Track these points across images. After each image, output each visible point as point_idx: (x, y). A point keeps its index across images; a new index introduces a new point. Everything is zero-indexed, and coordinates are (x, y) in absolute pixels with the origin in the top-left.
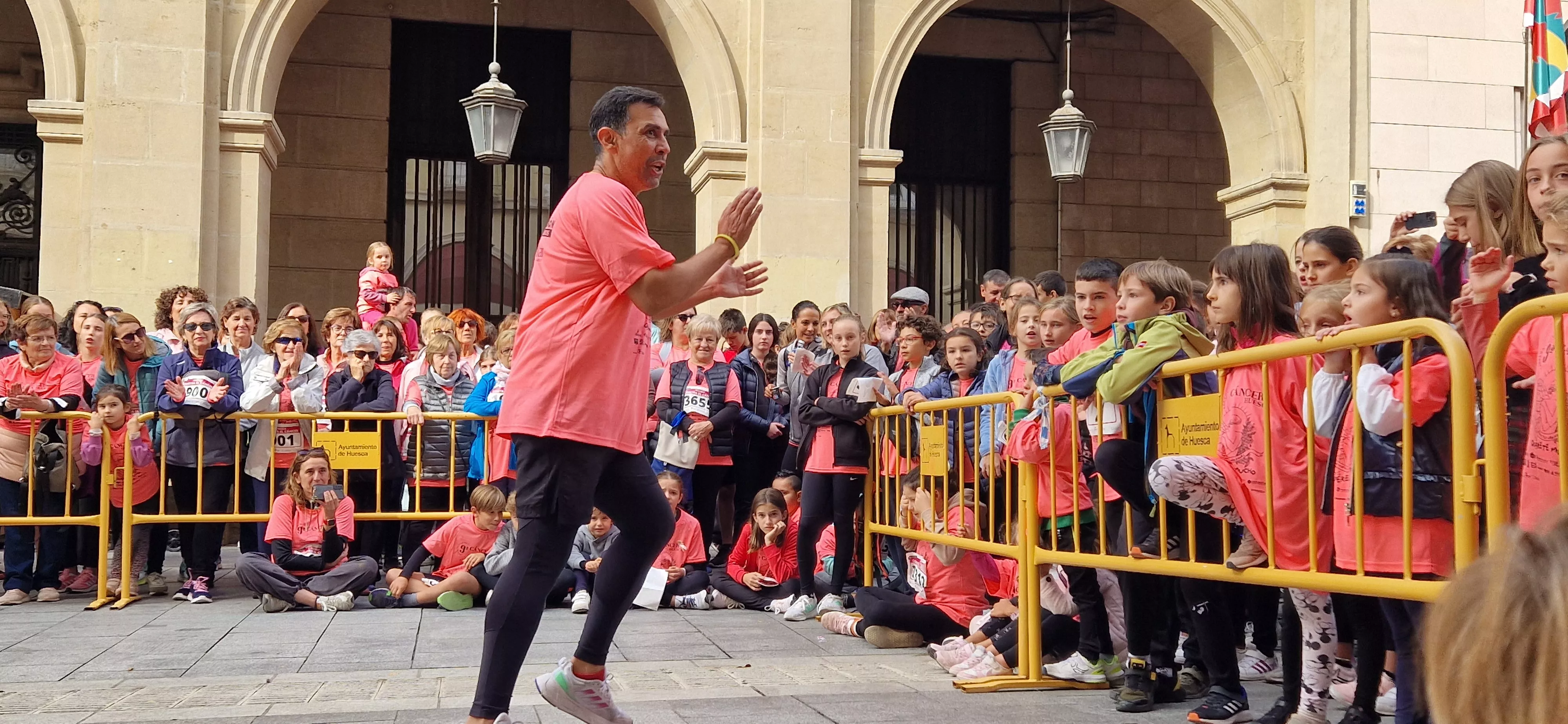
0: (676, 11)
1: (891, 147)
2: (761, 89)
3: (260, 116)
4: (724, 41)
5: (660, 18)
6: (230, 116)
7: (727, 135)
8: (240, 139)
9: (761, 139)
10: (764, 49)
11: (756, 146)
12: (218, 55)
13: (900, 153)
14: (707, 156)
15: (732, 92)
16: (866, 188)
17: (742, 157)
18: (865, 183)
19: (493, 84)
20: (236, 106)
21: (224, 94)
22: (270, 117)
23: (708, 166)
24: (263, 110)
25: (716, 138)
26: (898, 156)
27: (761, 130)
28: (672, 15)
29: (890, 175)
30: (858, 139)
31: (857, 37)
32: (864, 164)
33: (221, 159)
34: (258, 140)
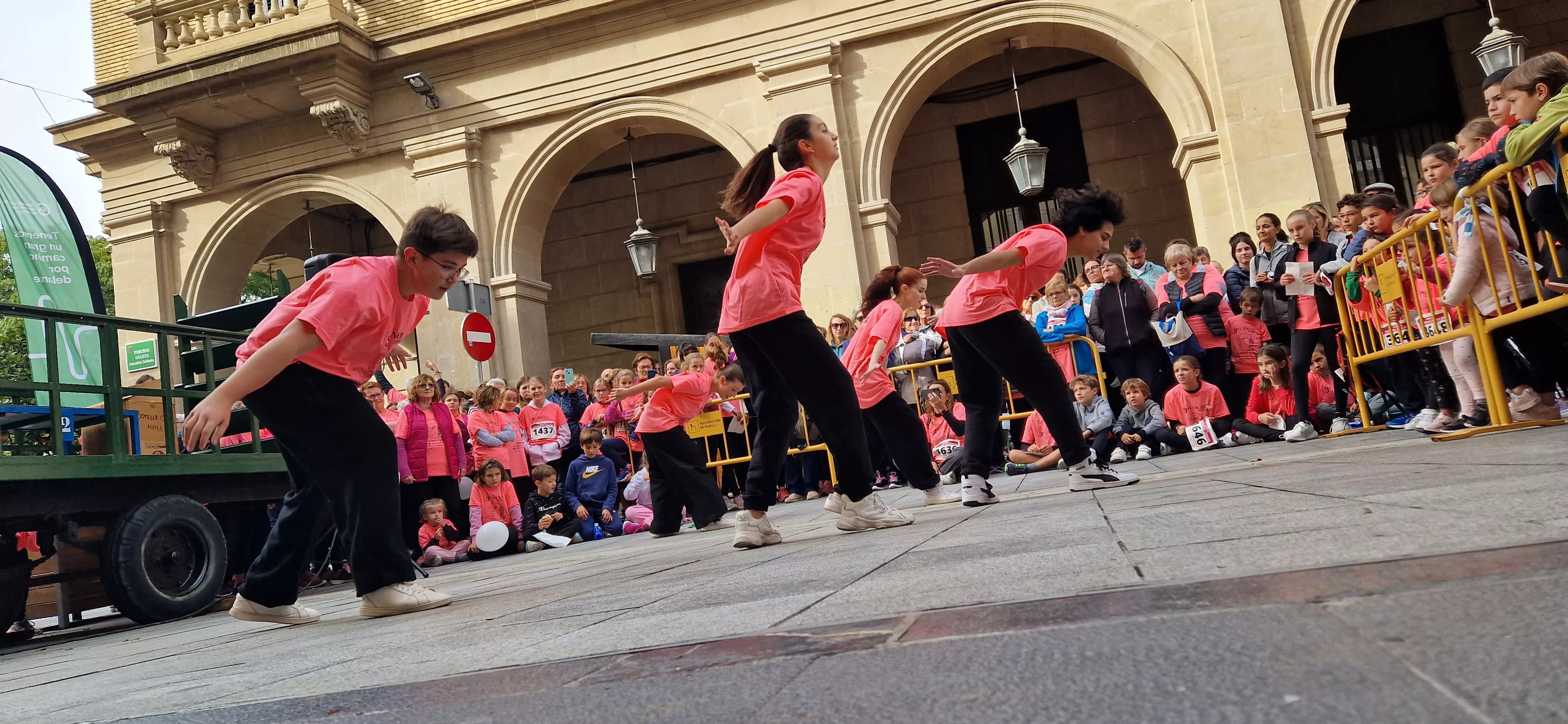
0: (1143, 54)
1: (1338, 104)
2: (1220, 89)
3: (881, 202)
4: (1184, 64)
5: (1130, 61)
6: (864, 207)
7: (1199, 129)
8: (871, 219)
9: (1227, 125)
10: (1216, 59)
11: (1224, 130)
12: (851, 171)
13: (1348, 106)
14: (1186, 148)
15: (1197, 98)
16: (1322, 139)
17: (1214, 142)
18: (1322, 136)
19: (1023, 141)
20: (867, 200)
21: (859, 194)
22: (887, 201)
23: (1189, 155)
24: (882, 198)
25: (1191, 134)
26: (1346, 108)
27: (1226, 120)
28: (1141, 58)
29: (1342, 124)
30: (1307, 104)
31: (1291, 30)
32: (1316, 122)
33: (864, 235)
34: (883, 217)
